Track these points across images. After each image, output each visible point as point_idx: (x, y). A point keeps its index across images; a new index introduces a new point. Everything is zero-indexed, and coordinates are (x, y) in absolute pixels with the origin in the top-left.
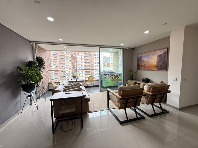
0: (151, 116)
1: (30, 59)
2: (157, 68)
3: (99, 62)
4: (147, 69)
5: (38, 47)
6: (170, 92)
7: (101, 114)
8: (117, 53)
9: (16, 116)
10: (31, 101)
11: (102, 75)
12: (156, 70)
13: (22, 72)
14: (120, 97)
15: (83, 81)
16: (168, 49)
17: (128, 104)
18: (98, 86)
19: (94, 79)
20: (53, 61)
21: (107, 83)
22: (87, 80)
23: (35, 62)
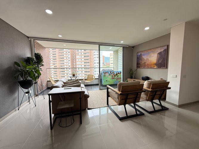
0: (150, 113)
1: (28, 55)
2: (157, 66)
3: (98, 62)
4: (146, 67)
5: (36, 43)
6: (170, 88)
7: (100, 111)
8: (116, 52)
9: (13, 112)
10: (29, 98)
11: (101, 73)
12: (156, 67)
13: (19, 68)
14: (120, 93)
15: (83, 79)
16: (168, 46)
17: (128, 100)
18: (98, 85)
19: (94, 78)
20: (52, 61)
21: (107, 81)
22: (87, 78)
23: (34, 59)
